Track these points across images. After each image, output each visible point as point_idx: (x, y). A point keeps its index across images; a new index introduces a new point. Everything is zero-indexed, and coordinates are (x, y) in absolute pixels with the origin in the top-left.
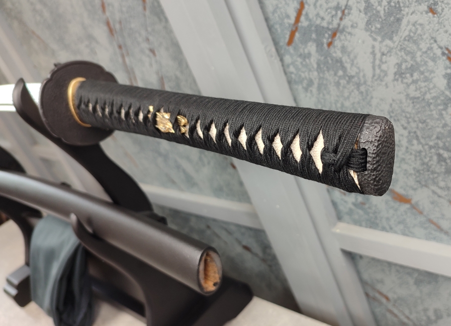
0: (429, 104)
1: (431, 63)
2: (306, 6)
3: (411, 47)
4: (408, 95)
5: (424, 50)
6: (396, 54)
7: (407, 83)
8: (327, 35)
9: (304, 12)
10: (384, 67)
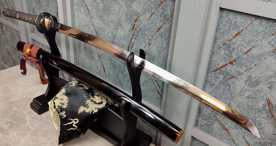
0: (253, 109)
1: (261, 99)
2: (228, 66)
3: (257, 93)
4: (247, 104)
5: (261, 95)
6: (251, 92)
7: (249, 101)
8: (230, 76)
9: (225, 67)
10: (244, 93)
